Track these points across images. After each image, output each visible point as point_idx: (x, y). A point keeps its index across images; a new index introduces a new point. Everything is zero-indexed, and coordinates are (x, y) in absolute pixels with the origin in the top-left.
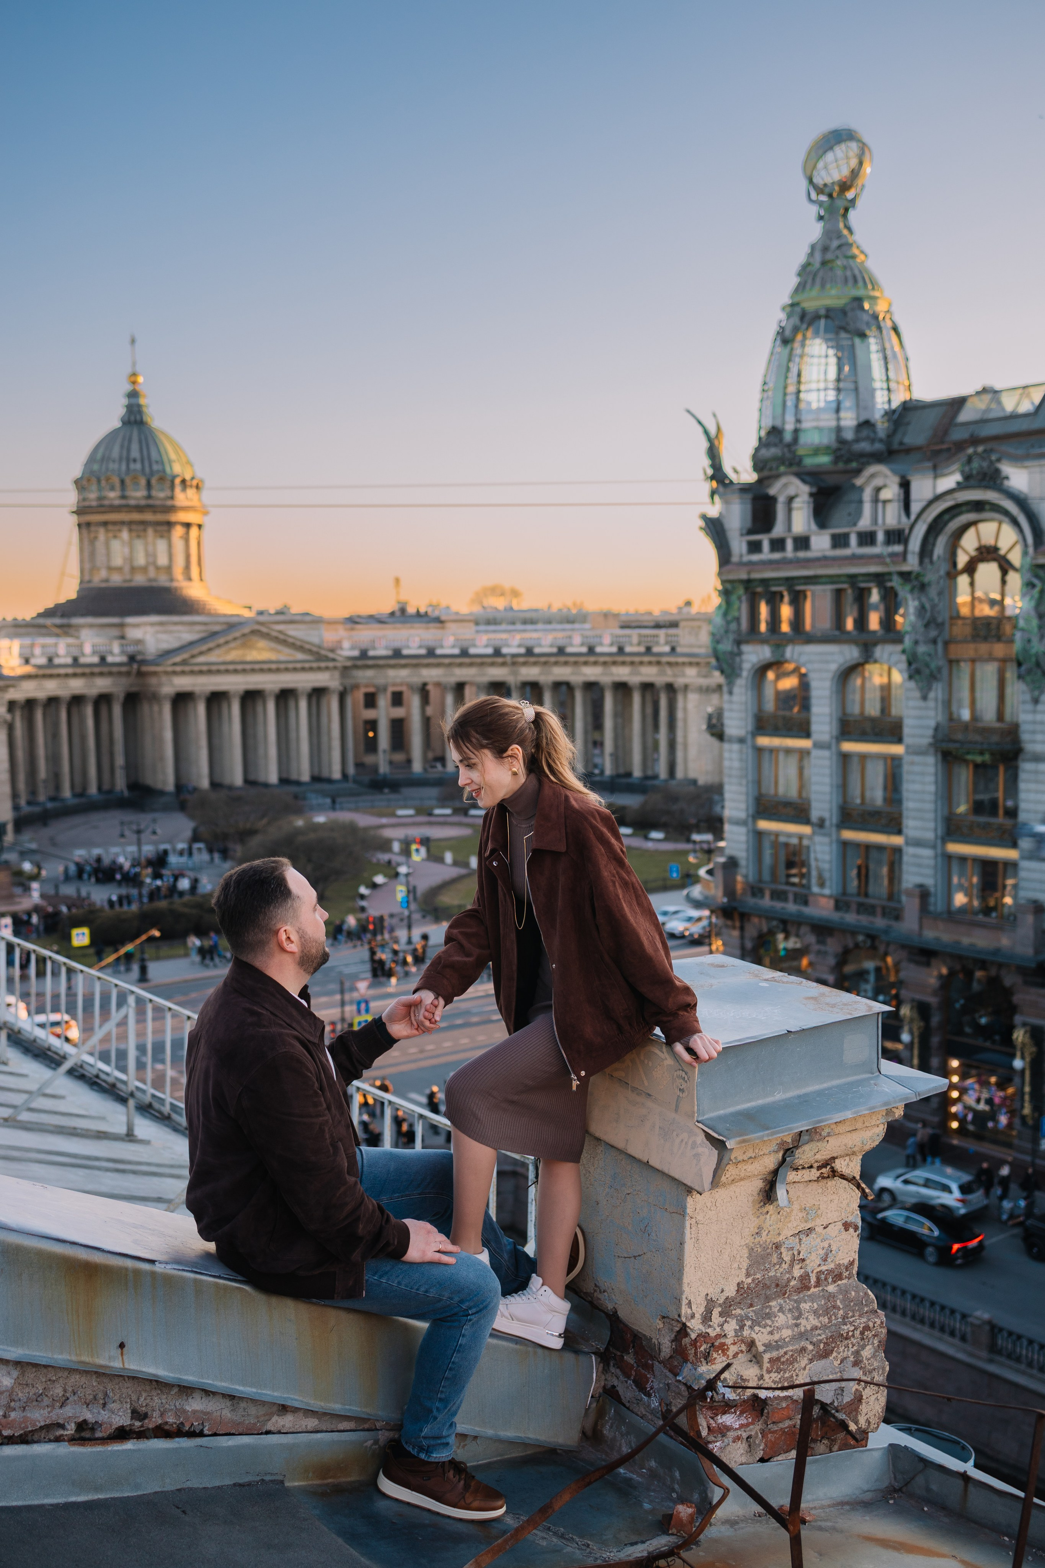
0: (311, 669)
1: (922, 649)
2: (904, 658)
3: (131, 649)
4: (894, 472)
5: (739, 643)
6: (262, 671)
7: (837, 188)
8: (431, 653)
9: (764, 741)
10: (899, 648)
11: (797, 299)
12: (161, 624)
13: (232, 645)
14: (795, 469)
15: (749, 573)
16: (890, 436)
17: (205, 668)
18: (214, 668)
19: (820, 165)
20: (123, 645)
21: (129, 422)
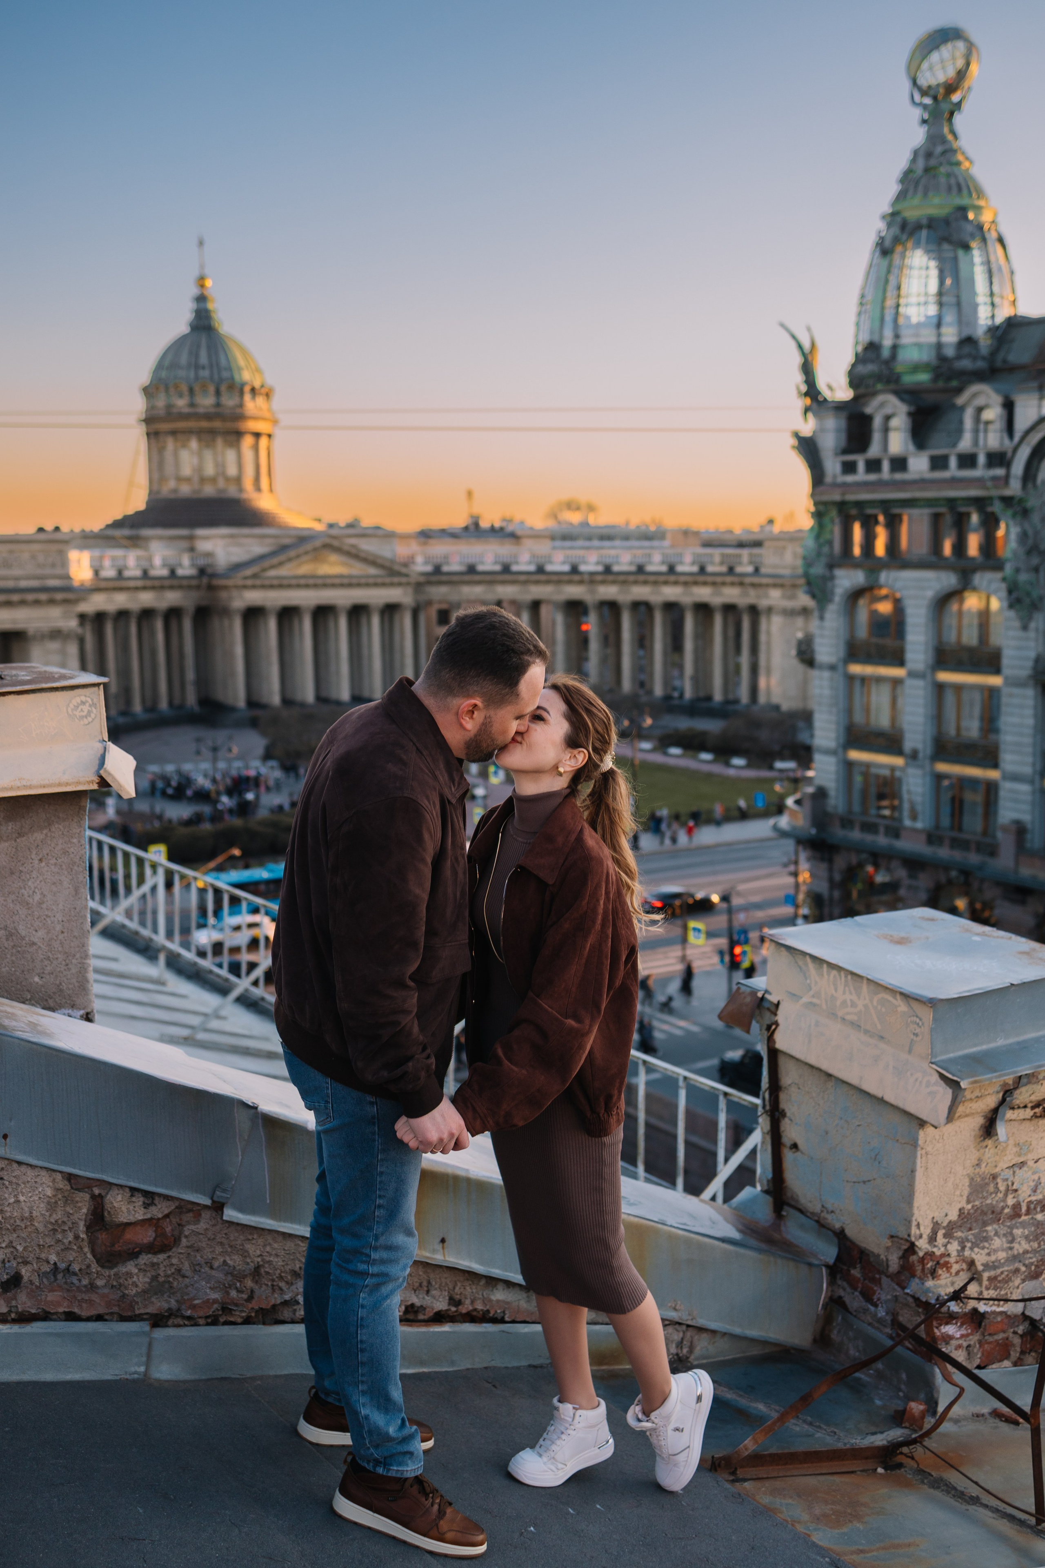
0: (383, 585)
1: (1023, 577)
2: (1003, 586)
3: (201, 562)
4: (997, 391)
5: (831, 566)
6: (334, 585)
7: (942, 91)
8: (506, 569)
9: (856, 669)
10: (999, 575)
11: (899, 207)
12: (232, 536)
13: (303, 559)
14: (892, 386)
15: (843, 494)
16: (994, 353)
17: (275, 582)
18: (285, 582)
19: (925, 65)
20: (193, 558)
21: (197, 328)
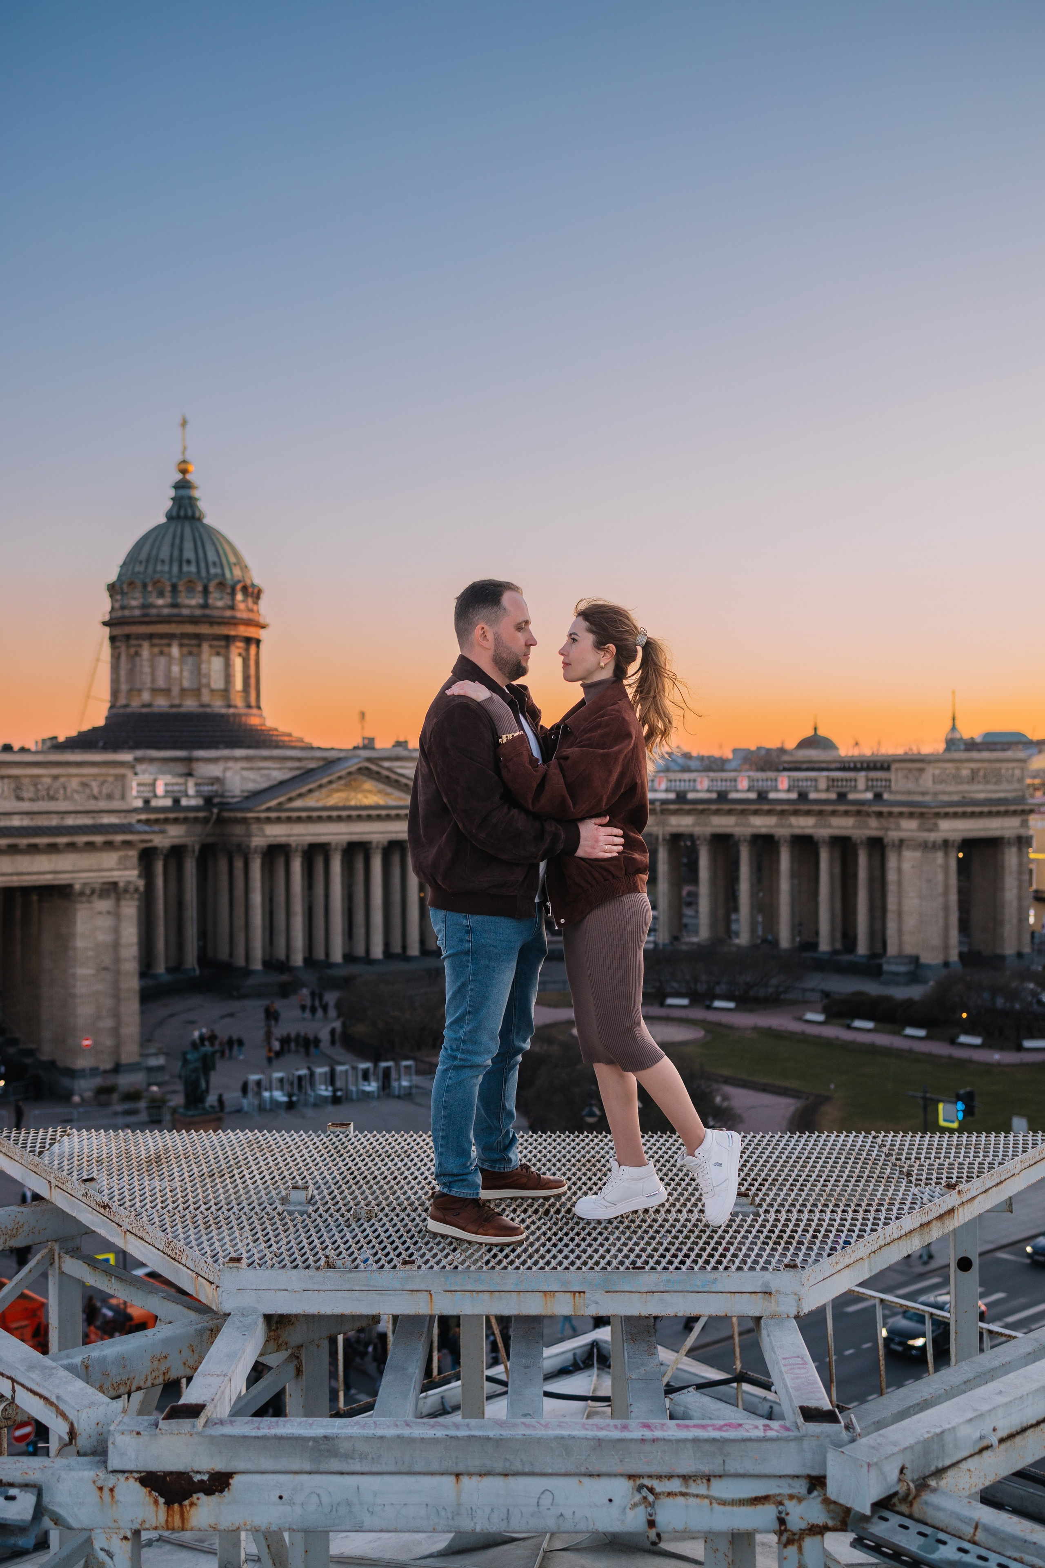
3: (205, 789)
6: (369, 818)
12: (248, 759)
13: (334, 786)
17: (304, 814)
18: (315, 814)
20: (197, 785)
21: (178, 517)
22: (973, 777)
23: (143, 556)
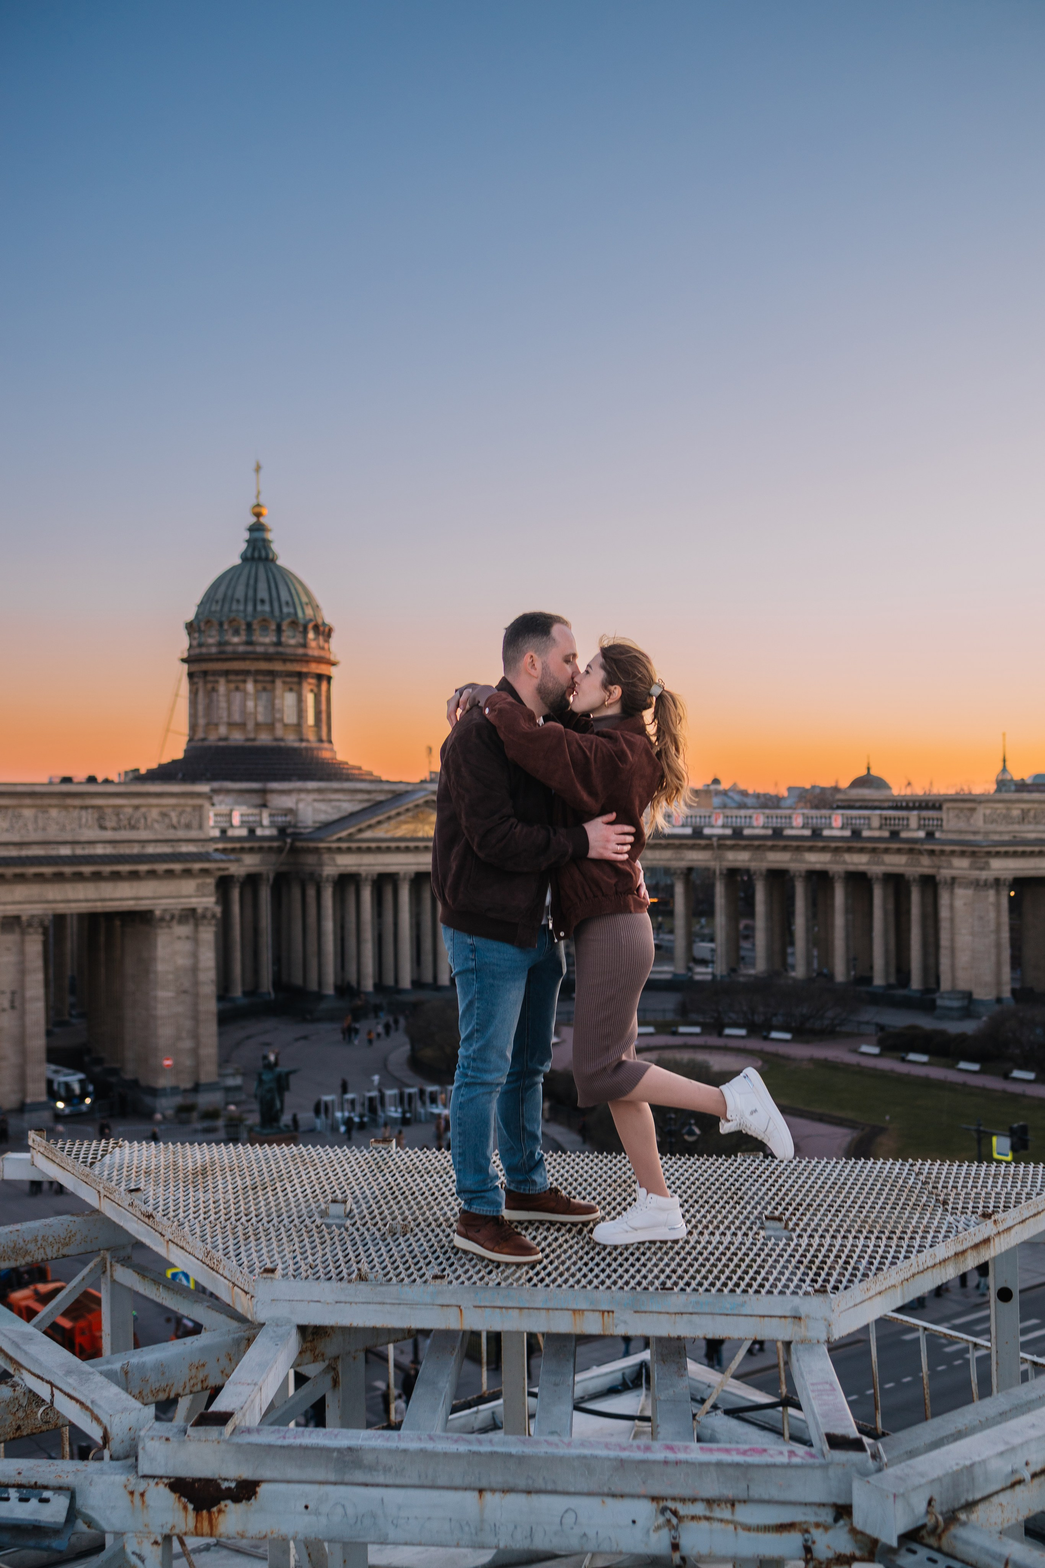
3: (279, 820)
12: (319, 791)
13: (402, 818)
17: (373, 845)
18: (384, 845)
20: (271, 815)
21: (253, 558)
22: (1024, 817)
23: (220, 595)
